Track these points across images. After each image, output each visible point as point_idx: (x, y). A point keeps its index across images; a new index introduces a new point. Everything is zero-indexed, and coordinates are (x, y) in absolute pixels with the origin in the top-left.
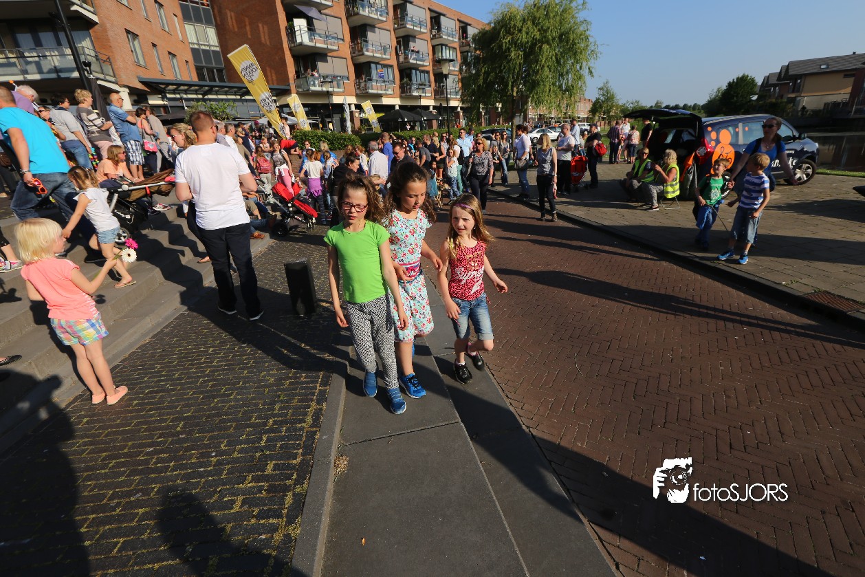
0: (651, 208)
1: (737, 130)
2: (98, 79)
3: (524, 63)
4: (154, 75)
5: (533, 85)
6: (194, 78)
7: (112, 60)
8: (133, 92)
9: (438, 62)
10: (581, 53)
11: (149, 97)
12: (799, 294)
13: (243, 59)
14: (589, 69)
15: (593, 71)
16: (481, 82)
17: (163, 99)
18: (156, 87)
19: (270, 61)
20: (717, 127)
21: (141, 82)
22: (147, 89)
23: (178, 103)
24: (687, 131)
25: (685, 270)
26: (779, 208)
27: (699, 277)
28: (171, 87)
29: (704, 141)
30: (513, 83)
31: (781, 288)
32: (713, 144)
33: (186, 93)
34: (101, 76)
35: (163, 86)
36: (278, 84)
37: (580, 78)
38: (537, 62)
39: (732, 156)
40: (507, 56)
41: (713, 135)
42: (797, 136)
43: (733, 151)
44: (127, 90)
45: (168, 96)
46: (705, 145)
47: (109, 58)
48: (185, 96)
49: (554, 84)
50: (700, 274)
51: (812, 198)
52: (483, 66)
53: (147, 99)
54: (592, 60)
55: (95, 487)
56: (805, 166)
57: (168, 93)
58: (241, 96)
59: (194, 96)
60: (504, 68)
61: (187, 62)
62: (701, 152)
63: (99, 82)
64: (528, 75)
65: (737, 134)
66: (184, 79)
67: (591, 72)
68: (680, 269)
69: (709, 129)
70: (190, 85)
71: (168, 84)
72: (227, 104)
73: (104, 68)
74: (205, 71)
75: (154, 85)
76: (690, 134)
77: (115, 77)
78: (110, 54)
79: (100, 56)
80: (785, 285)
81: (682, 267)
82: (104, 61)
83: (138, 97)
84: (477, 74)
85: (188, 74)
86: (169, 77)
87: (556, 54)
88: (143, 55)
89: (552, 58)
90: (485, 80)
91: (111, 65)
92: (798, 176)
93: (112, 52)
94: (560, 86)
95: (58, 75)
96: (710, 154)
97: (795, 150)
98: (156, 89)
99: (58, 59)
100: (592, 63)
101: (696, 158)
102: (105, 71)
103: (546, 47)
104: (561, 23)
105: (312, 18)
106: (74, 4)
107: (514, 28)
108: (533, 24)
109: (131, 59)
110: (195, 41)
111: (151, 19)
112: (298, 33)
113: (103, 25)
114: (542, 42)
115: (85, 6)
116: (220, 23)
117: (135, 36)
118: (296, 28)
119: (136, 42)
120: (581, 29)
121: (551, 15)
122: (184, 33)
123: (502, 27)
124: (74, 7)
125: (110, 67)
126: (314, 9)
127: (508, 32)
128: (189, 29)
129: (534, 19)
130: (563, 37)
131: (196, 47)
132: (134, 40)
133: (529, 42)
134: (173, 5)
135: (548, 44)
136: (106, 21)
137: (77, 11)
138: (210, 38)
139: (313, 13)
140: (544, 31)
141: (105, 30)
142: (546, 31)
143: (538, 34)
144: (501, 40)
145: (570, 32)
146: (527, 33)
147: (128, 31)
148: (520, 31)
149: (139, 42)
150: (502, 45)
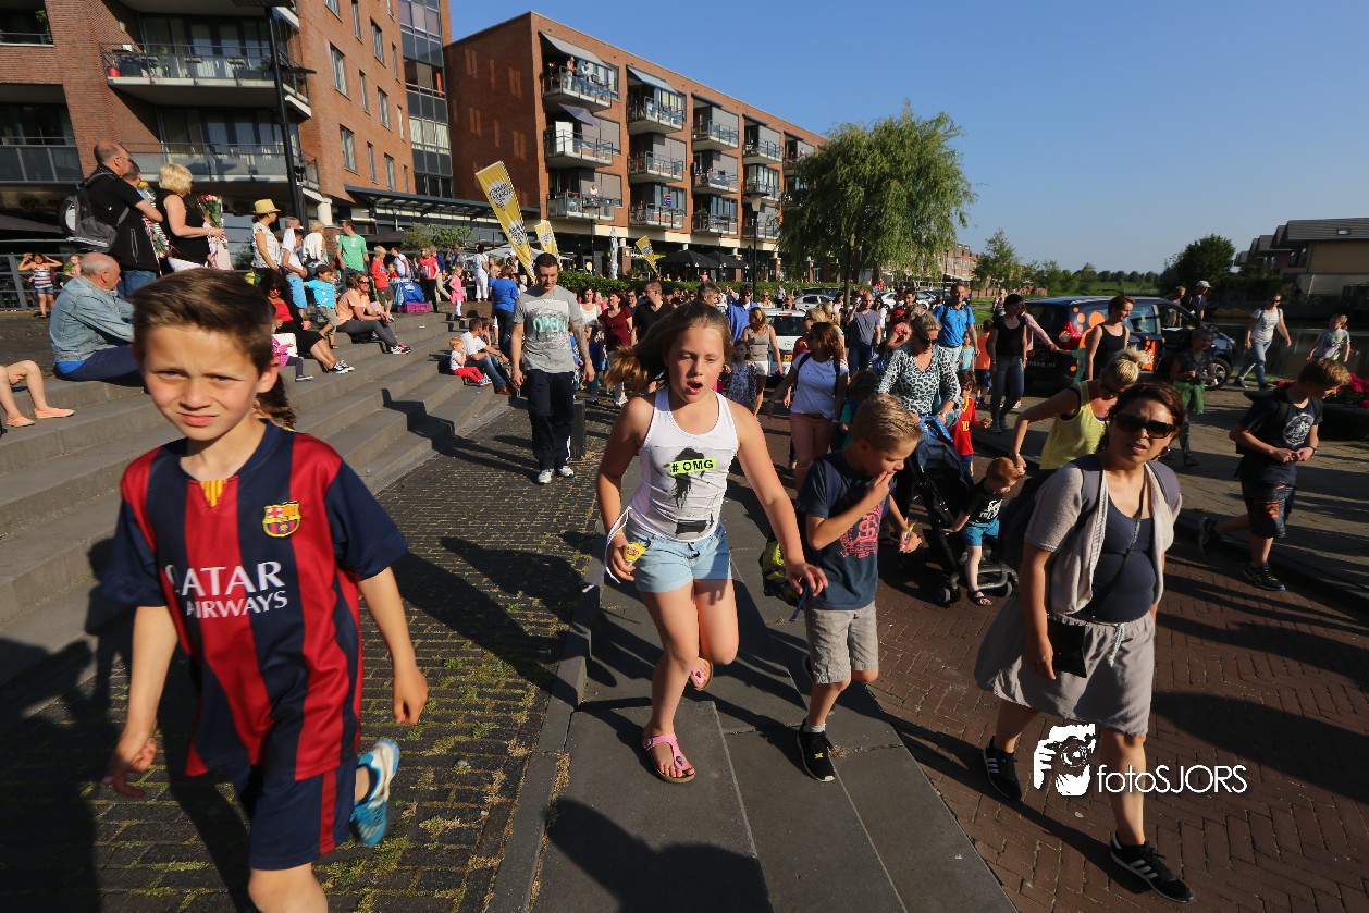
3: (865, 202)
4: (363, 183)
5: (879, 233)
6: (413, 192)
7: (319, 162)
8: (336, 203)
9: (750, 192)
10: (944, 195)
11: (354, 212)
13: (494, 178)
14: (961, 215)
15: (966, 218)
16: (805, 223)
17: (370, 217)
18: (363, 199)
19: (524, 182)
20: (1085, 308)
21: (349, 192)
22: (351, 200)
23: (391, 223)
28: (382, 200)
30: (848, 228)
33: (400, 209)
35: (373, 198)
36: (528, 206)
37: (945, 225)
38: (882, 202)
40: (845, 192)
41: (1081, 317)
44: (330, 201)
45: (379, 211)
47: (315, 161)
48: (398, 213)
49: (906, 234)
54: (965, 203)
57: (379, 207)
58: (472, 217)
59: (410, 214)
60: (839, 207)
61: (405, 167)
63: (303, 190)
64: (870, 219)
66: (399, 191)
67: (964, 221)
69: (1076, 310)
70: (408, 200)
71: (379, 196)
74: (427, 181)
75: (362, 196)
77: (319, 183)
78: (318, 155)
79: (306, 157)
82: (309, 164)
83: (341, 211)
84: (801, 214)
85: (405, 185)
86: (382, 186)
87: (910, 193)
88: (354, 155)
89: (902, 199)
91: (316, 168)
93: (320, 152)
94: (917, 238)
95: (252, 177)
98: (364, 201)
100: (965, 207)
102: (309, 177)
103: (894, 184)
104: (921, 153)
105: (581, 122)
106: (288, 93)
107: (856, 156)
108: (882, 152)
109: (340, 162)
110: (420, 141)
111: (371, 113)
112: (559, 141)
113: (315, 119)
114: (893, 177)
115: (299, 95)
116: (456, 120)
117: (350, 133)
118: (558, 134)
119: (349, 141)
120: (949, 162)
121: (907, 142)
122: (407, 131)
123: (839, 154)
124: (288, 98)
125: (315, 171)
126: (585, 110)
127: (847, 162)
128: (414, 124)
129: (883, 148)
130: (921, 172)
131: (420, 148)
132: (347, 137)
133: (873, 176)
134: (398, 94)
135: (900, 179)
136: (320, 115)
137: (289, 102)
138: (439, 138)
139: (583, 115)
140: (897, 163)
141: (317, 126)
142: (899, 162)
143: (887, 168)
144: (836, 171)
145: (932, 166)
146: (873, 164)
147: (342, 128)
148: (863, 161)
149: (354, 142)
150: (835, 178)
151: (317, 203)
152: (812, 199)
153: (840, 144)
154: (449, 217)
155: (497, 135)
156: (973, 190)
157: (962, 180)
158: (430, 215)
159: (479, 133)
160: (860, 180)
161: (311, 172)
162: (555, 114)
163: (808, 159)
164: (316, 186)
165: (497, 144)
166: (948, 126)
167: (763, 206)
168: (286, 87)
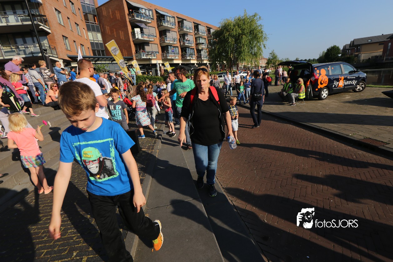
0: (292, 104)
1: (328, 69)
2: (50, 56)
3: (235, 44)
5: (240, 53)
6: (92, 55)
8: (65, 61)
10: (259, 38)
11: (72, 63)
12: (357, 139)
13: (112, 46)
15: (266, 46)
16: (216, 52)
19: (124, 47)
20: (319, 68)
21: (69, 57)
22: (70, 60)
24: (307, 70)
25: (306, 131)
26: (350, 102)
27: (313, 134)
29: (314, 74)
30: (230, 52)
31: (349, 137)
32: (318, 75)
34: (51, 55)
36: (128, 56)
37: (259, 49)
38: (241, 43)
39: (327, 80)
40: (228, 41)
41: (318, 71)
42: (356, 71)
43: (327, 78)
46: (314, 76)
47: (55, 47)
49: (248, 52)
50: (313, 132)
51: (365, 98)
52: (217, 46)
53: (70, 64)
54: (265, 41)
55: (36, 229)
56: (361, 83)
58: (111, 61)
60: (227, 46)
61: (88, 48)
62: (313, 79)
63: (50, 58)
64: (237, 49)
65: (328, 71)
66: (87, 55)
67: (264, 46)
68: (305, 130)
69: (316, 69)
72: (105, 65)
73: (52, 52)
74: (96, 52)
75: (74, 58)
76: (308, 71)
77: (57, 55)
78: (55, 46)
79: (51, 47)
80: (351, 136)
81: (305, 129)
82: (53, 49)
83: (67, 63)
85: (89, 53)
87: (249, 39)
88: (70, 46)
89: (247, 41)
90: (218, 51)
92: (358, 88)
94: (251, 53)
95: (33, 55)
96: (317, 80)
97: (356, 77)
98: (75, 60)
99: (33, 48)
101: (311, 81)
104: (250, 26)
105: (142, 28)
106: (41, 25)
107: (230, 29)
108: (238, 27)
109: (64, 47)
110: (92, 39)
111: (73, 31)
112: (136, 34)
115: (45, 26)
116: (102, 31)
120: (260, 28)
121: (246, 23)
122: (87, 36)
123: (224, 29)
125: (55, 51)
126: (143, 24)
127: (228, 31)
128: (90, 34)
130: (252, 32)
132: (66, 39)
133: (236, 35)
134: (83, 24)
135: (245, 34)
136: (54, 32)
137: (42, 29)
138: (99, 37)
141: (54, 36)
142: (244, 30)
143: (241, 32)
144: (224, 34)
145: (254, 30)
146: (236, 31)
147: (63, 36)
148: (233, 30)
149: (68, 40)
150: (225, 37)
152: (218, 44)
157: (264, 34)
158: (98, 62)
159: (110, 33)
162: (134, 26)
166: (258, 17)
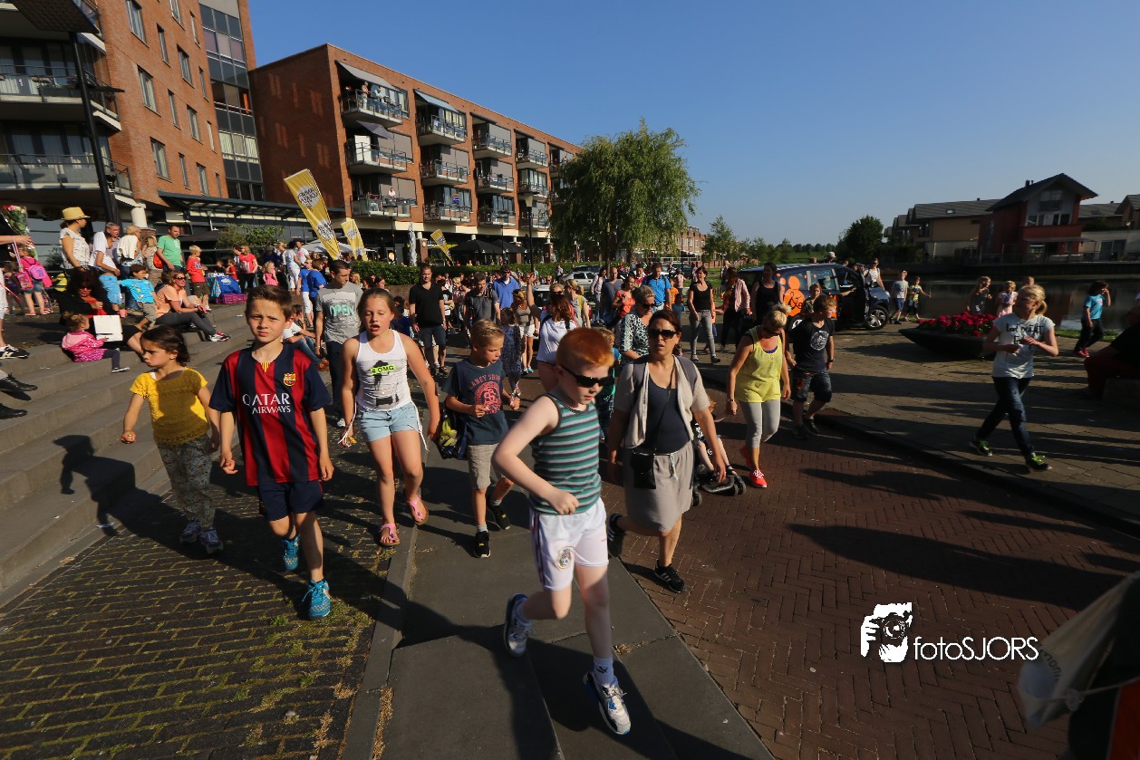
1: (805, 277)
2: (117, 193)
4: (176, 189)
5: (628, 221)
6: (225, 196)
7: (130, 170)
8: (150, 208)
9: (524, 191)
10: (678, 190)
11: (168, 214)
13: (301, 183)
14: (689, 205)
15: (694, 208)
16: (570, 214)
17: (185, 218)
18: (177, 203)
20: (787, 273)
21: (161, 197)
22: (164, 204)
23: (206, 224)
28: (196, 204)
33: (214, 212)
35: (187, 203)
36: (336, 208)
37: (679, 214)
38: (629, 197)
40: (599, 190)
44: (144, 206)
45: (193, 214)
47: (127, 169)
48: (212, 215)
49: (649, 222)
52: (573, 199)
53: (164, 218)
54: (692, 197)
56: (878, 311)
57: (193, 210)
58: (283, 217)
59: (224, 215)
60: (595, 202)
61: (217, 175)
63: (118, 197)
66: (213, 196)
70: (221, 203)
71: (193, 200)
73: (119, 180)
75: (176, 200)
77: (131, 190)
78: (130, 165)
79: (116, 166)
82: (121, 172)
83: (156, 213)
84: (566, 208)
85: (219, 191)
86: (195, 191)
87: (650, 189)
88: (167, 163)
90: (574, 216)
91: (129, 176)
93: (133, 163)
94: (658, 224)
95: (61, 185)
98: (179, 205)
100: (692, 199)
102: (121, 184)
103: (637, 181)
104: (655, 159)
105: (377, 136)
106: (96, 109)
107: (606, 162)
108: (626, 158)
109: (152, 170)
110: (230, 152)
111: (181, 127)
112: (358, 151)
113: (125, 133)
114: (635, 177)
115: (108, 111)
116: (263, 133)
117: (160, 145)
118: (357, 146)
119: (161, 152)
120: (677, 166)
121: (645, 150)
122: (217, 142)
123: (592, 160)
124: (96, 114)
125: (127, 179)
126: (380, 126)
127: (599, 166)
128: (225, 138)
129: (626, 154)
130: (657, 173)
131: (230, 158)
132: (159, 149)
133: (620, 177)
134: (207, 111)
135: (642, 180)
136: (130, 128)
137: (98, 117)
138: (250, 149)
139: (379, 130)
140: (637, 166)
141: (127, 139)
142: (640, 166)
143: (630, 169)
144: (591, 173)
145: (665, 169)
146: (619, 168)
147: (153, 140)
148: (612, 165)
149: (165, 152)
150: (591, 179)
151: (130, 208)
152: (574, 196)
153: (592, 152)
154: (262, 218)
155: (302, 147)
156: (697, 186)
157: (688, 179)
158: (243, 217)
159: (286, 144)
160: (610, 180)
161: (124, 180)
162: (354, 129)
163: (569, 164)
164: (129, 193)
165: (303, 154)
166: (674, 138)
167: (535, 203)
168: (94, 104)
